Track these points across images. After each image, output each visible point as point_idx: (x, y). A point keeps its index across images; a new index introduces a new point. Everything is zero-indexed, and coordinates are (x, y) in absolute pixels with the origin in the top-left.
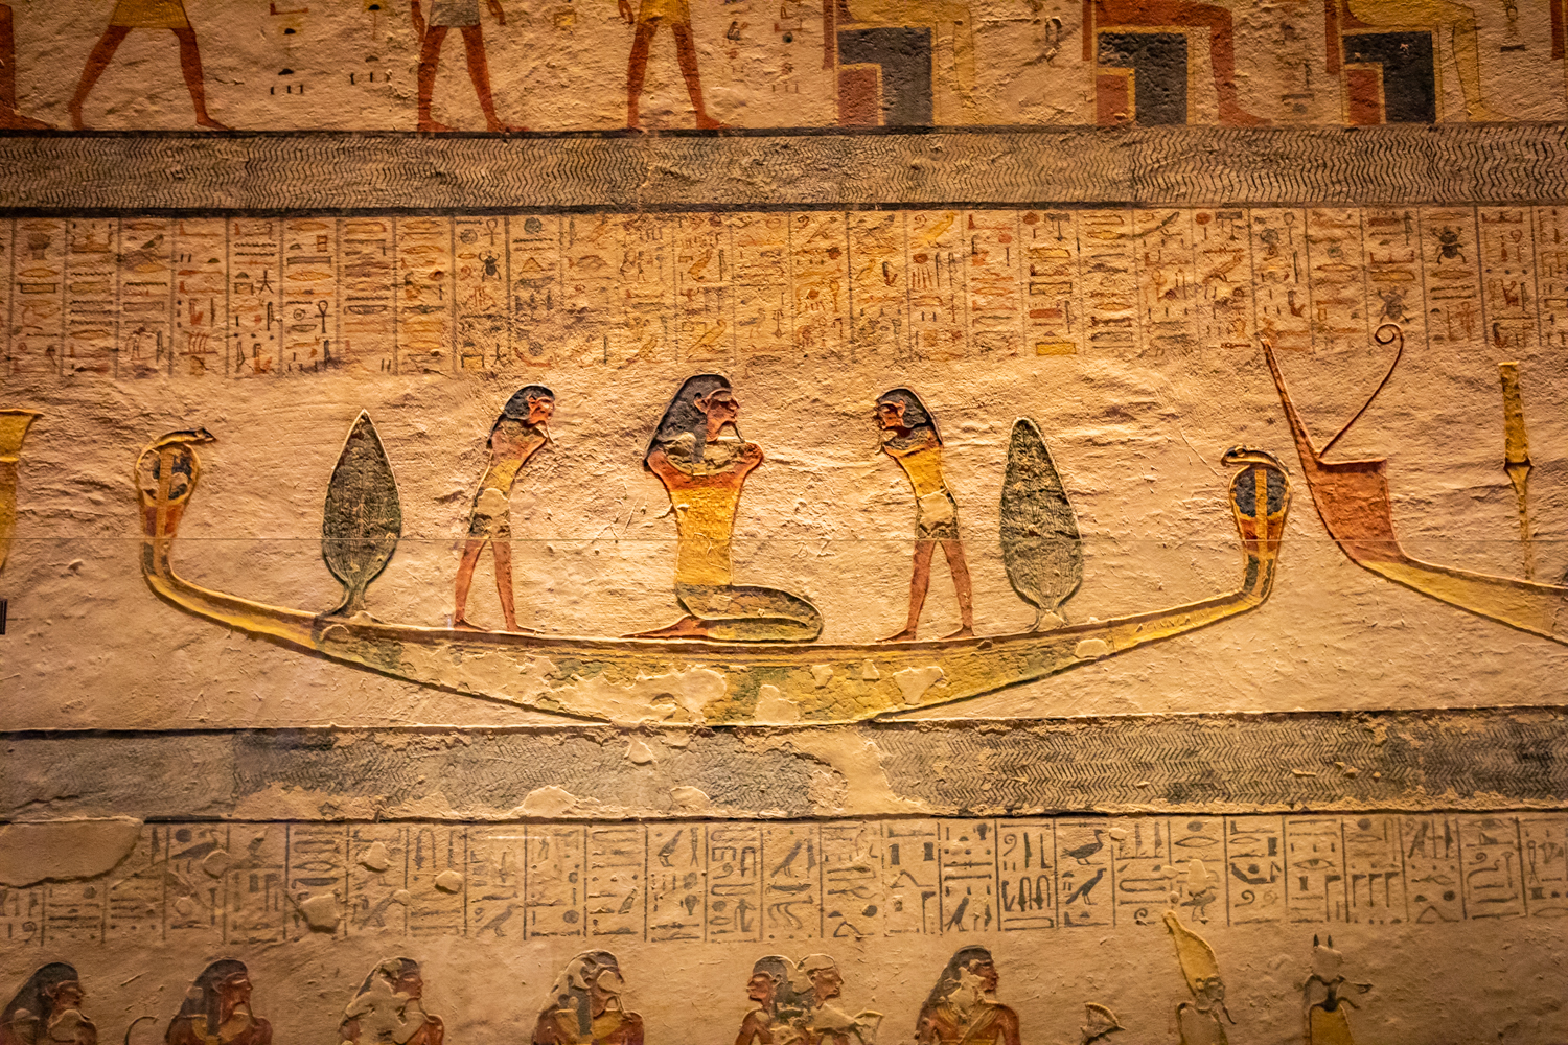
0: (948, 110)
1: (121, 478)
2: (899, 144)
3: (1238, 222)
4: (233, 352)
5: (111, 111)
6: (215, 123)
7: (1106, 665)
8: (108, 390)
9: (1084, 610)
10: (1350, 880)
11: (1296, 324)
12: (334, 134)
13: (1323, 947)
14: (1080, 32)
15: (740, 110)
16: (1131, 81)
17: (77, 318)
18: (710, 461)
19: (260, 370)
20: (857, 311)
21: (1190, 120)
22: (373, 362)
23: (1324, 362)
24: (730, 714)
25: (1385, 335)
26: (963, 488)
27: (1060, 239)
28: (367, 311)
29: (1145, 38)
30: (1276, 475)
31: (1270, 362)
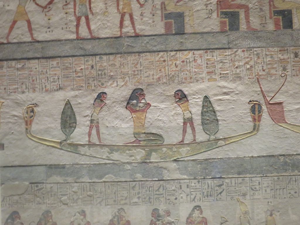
0: (188, 29)
1: (20, 114)
2: (178, 37)
3: (251, 51)
4: (41, 87)
5: (14, 38)
6: (35, 40)
7: (224, 147)
8: (16, 96)
9: (220, 135)
10: (275, 190)
11: (264, 73)
12: (59, 41)
13: (270, 204)
14: (216, 11)
15: (144, 31)
16: (227, 22)
17: (10, 82)
18: (140, 107)
19: (46, 91)
20: (170, 73)
21: (240, 29)
22: (69, 88)
23: (270, 81)
24: (146, 159)
25: (283, 75)
26: (193, 110)
27: (213, 56)
28: (67, 77)
29: (230, 12)
30: (260, 105)
31: (258, 81)
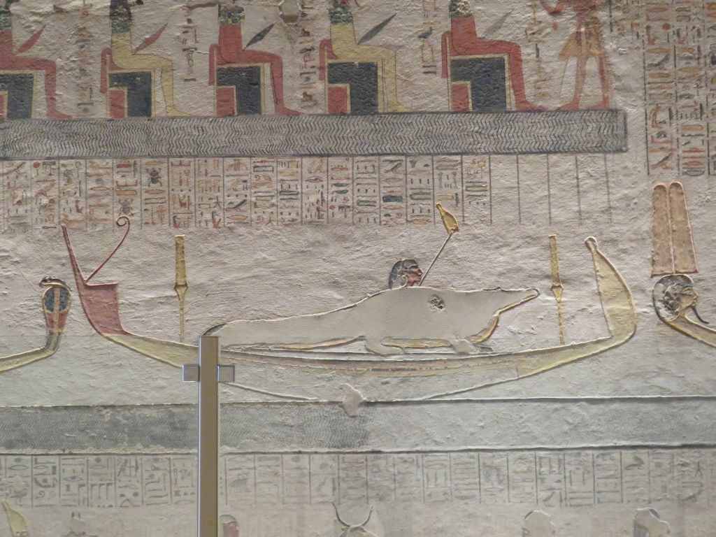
3: (53, 167)
10: (90, 486)
11: (78, 216)
13: (76, 518)
16: (6, 98)
21: (33, 116)
23: (91, 235)
25: (121, 222)
29: (14, 76)
30: (65, 291)
31: (65, 235)
